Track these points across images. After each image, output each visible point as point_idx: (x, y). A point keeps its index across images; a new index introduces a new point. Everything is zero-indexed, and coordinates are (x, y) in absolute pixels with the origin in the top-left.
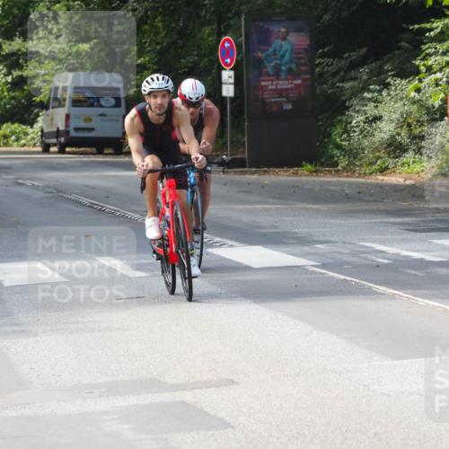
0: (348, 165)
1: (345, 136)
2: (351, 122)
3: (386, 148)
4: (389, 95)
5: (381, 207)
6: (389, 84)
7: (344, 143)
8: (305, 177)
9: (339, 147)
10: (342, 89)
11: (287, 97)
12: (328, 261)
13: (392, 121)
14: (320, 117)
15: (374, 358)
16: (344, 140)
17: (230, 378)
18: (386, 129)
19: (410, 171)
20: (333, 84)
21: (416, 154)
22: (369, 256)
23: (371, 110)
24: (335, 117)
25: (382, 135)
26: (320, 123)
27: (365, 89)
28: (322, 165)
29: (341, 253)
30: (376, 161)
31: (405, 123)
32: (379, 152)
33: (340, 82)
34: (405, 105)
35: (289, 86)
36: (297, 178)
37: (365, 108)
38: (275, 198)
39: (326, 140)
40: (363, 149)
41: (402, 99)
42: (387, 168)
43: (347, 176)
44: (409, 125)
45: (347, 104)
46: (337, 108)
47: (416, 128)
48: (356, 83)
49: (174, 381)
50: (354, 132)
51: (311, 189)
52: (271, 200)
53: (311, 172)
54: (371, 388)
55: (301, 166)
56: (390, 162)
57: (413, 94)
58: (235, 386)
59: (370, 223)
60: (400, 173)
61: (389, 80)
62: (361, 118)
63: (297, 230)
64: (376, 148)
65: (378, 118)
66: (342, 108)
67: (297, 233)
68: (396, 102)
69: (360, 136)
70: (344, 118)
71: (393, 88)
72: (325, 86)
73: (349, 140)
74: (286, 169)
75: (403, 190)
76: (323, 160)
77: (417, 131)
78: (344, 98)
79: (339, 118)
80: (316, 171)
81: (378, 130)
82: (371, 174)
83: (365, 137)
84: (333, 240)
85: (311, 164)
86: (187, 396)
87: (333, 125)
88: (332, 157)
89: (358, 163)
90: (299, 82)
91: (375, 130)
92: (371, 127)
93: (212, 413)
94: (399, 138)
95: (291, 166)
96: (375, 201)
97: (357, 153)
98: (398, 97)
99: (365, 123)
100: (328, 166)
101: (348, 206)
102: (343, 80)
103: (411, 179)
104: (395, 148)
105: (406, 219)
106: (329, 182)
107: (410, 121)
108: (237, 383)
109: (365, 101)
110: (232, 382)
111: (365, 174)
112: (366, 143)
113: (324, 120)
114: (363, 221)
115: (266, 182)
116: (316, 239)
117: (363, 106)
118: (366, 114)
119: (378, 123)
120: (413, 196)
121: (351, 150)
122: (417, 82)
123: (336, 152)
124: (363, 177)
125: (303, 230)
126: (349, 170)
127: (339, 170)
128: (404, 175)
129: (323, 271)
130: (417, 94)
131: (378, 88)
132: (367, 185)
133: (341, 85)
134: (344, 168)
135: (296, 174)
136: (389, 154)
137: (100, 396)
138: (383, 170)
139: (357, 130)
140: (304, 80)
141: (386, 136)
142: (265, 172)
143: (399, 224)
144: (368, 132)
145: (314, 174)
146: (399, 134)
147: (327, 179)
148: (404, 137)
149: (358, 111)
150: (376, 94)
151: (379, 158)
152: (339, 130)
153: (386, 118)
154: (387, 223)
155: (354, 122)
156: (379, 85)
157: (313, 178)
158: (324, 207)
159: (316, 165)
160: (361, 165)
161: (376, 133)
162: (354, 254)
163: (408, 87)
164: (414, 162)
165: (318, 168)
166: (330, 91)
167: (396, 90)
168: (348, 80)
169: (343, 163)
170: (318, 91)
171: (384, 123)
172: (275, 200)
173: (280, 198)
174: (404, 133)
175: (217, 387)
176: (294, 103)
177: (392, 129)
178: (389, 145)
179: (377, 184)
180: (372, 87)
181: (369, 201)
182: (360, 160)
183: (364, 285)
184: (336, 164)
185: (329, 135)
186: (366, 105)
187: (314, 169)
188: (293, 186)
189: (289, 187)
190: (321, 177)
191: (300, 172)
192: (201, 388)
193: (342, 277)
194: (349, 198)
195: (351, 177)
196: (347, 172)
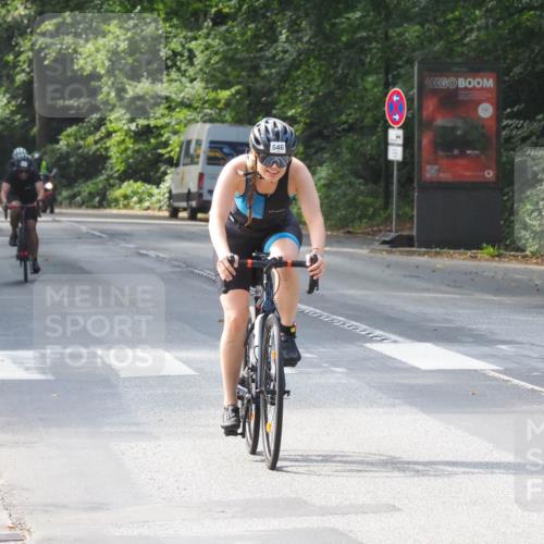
8: (484, 262)
12: (513, 366)
14: (506, 190)
17: (391, 502)
26: (505, 198)
28: (507, 248)
29: (530, 357)
36: (474, 263)
38: (448, 285)
39: (512, 218)
43: (537, 264)
49: (323, 503)
51: (493, 277)
52: (443, 288)
53: (493, 256)
55: (481, 249)
58: (397, 513)
63: (474, 327)
67: (473, 330)
72: (511, 153)
74: (462, 251)
76: (508, 242)
80: (499, 256)
84: (519, 340)
85: (493, 246)
86: (338, 523)
95: (468, 247)
100: (513, 250)
101: (538, 300)
106: (515, 270)
108: (400, 510)
110: (394, 508)
113: (510, 194)
115: (439, 266)
116: (499, 338)
125: (482, 327)
126: (539, 256)
127: (526, 256)
129: (506, 377)
134: (533, 254)
135: (474, 258)
142: (437, 254)
145: (497, 259)
147: (512, 266)
157: (494, 264)
158: (507, 300)
159: (499, 248)
165: (502, 251)
172: (451, 290)
173: (455, 287)
175: (375, 512)
184: (523, 249)
187: (496, 253)
188: (470, 273)
189: (466, 274)
190: (505, 262)
191: (479, 255)
192: (355, 513)
193: (530, 386)
194: (538, 290)
195: (541, 264)
196: (537, 258)
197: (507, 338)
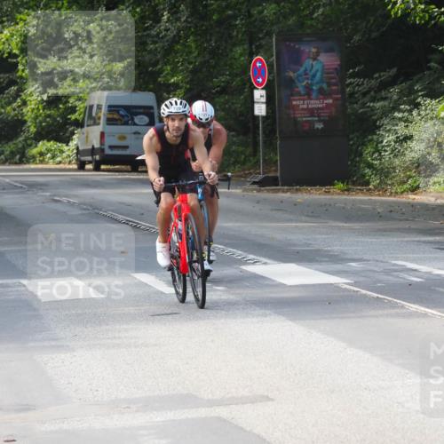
0: (379, 184)
1: (376, 155)
2: (382, 142)
3: (417, 167)
4: (420, 115)
5: (413, 226)
6: (419, 104)
7: (375, 162)
8: (336, 196)
9: (370, 166)
10: (373, 109)
11: (319, 117)
12: (361, 279)
13: (422, 141)
14: (351, 136)
15: (408, 376)
16: (375, 159)
17: (266, 394)
18: (416, 149)
19: (440, 189)
20: (364, 104)
22: (402, 275)
23: (401, 129)
24: (366, 137)
25: (413, 155)
26: (351, 143)
27: (396, 108)
28: (354, 183)
29: (374, 271)
30: (407, 181)
31: (435, 142)
32: (410, 171)
33: (371, 102)
34: (435, 124)
35: (321, 106)
36: (328, 197)
37: (397, 128)
38: (308, 216)
39: (358, 159)
40: (394, 168)
41: (432, 118)
42: (418, 187)
43: (379, 195)
44: (440, 145)
45: (378, 123)
46: (368, 127)
48: (386, 103)
49: (210, 396)
50: (385, 151)
51: (344, 208)
52: (303, 218)
53: (343, 191)
54: (406, 405)
55: (334, 185)
56: (421, 181)
57: (443, 114)
58: (270, 403)
59: (402, 241)
60: (431, 192)
61: (419, 100)
62: (392, 137)
63: (329, 248)
64: (408, 167)
65: (409, 138)
66: (373, 128)
67: (329, 251)
68: (426, 122)
69: (392, 156)
70: (375, 137)
71: (423, 108)
72: (355, 105)
73: (380, 160)
74: (318, 187)
75: (434, 209)
76: (355, 179)
78: (375, 117)
79: (370, 137)
80: (348, 190)
81: (409, 149)
82: (402, 193)
83: (396, 156)
84: (365, 258)
85: (343, 183)
86: (223, 412)
87: (364, 144)
88: (364, 176)
89: (389, 182)
90: (330, 101)
91: (406, 149)
92: (402, 146)
93: (248, 429)
94: (429, 158)
95: (323, 184)
96: (407, 220)
97: (388, 172)
98: (429, 116)
99: (395, 142)
100: (359, 185)
101: (380, 225)
102: (374, 100)
103: (442, 198)
104: (426, 168)
105: (437, 238)
106: (361, 201)
107: (440, 141)
108: (272, 400)
109: (395, 121)
110: (268, 399)
111: (396, 193)
112: (397, 162)
113: (355, 139)
114: (395, 239)
115: (299, 200)
116: (349, 257)
117: (394, 125)
118: (397, 133)
119: (409, 142)
121: (382, 169)
123: (367, 171)
124: (395, 196)
125: (335, 248)
126: (381, 189)
127: (370, 189)
128: (434, 194)
129: (356, 289)
131: (408, 107)
132: (399, 204)
133: (372, 104)
134: (375, 187)
135: (328, 192)
136: (419, 173)
137: (137, 411)
138: (414, 190)
139: (388, 149)
140: (335, 100)
141: (417, 156)
142: (297, 190)
143: (431, 242)
144: (399, 152)
145: (346, 193)
146: (429, 154)
147: (359, 197)
148: (434, 157)
149: (389, 131)
150: (406, 114)
151: (410, 177)
152: (370, 149)
153: (416, 137)
154: (419, 241)
155: (385, 141)
156: (409, 105)
157: (345, 197)
158: (356, 226)
159: (348, 184)
160: (392, 184)
161: (407, 152)
162: (387, 272)
163: (437, 107)
165: (350, 186)
166: (360, 111)
167: (426, 110)
168: (378, 101)
169: (375, 182)
170: (349, 111)
171: (415, 142)
172: (307, 219)
173: (313, 217)
174: (434, 152)
175: (253, 403)
176: (324, 122)
177: (422, 148)
178: (420, 165)
179: (409, 203)
180: (402, 107)
181: (401, 220)
182: (391, 179)
183: (397, 303)
184: (368, 183)
185: (361, 154)
186: (397, 125)
187: (346, 188)
188: (325, 205)
189: (321, 206)
190: (353, 195)
191: (332, 190)
192: (237, 404)
193: (375, 295)
194: (380, 216)
195: (383, 196)
196: (379, 191)
197: (356, 257)
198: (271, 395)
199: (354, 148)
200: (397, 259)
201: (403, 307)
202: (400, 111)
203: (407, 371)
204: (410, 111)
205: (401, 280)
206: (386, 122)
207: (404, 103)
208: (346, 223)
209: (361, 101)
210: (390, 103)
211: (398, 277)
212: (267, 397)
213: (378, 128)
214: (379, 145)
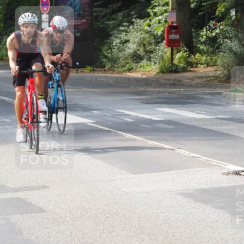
0: (111, 67)
1: (109, 51)
2: (112, 43)
3: (132, 58)
4: (133, 28)
5: (129, 90)
6: (133, 22)
7: (109, 55)
9: (106, 57)
10: (108, 25)
11: (78, 29)
12: (99, 120)
13: (135, 43)
14: (96, 40)
15: (124, 173)
16: (109, 53)
17: (45, 185)
18: (131, 47)
19: (144, 70)
20: (103, 23)
21: (148, 61)
22: (122, 118)
23: (123, 36)
24: (104, 41)
25: (130, 50)
26: (96, 44)
27: (120, 25)
28: (97, 67)
29: (107, 116)
30: (126, 65)
31: (142, 44)
32: (128, 59)
34: (142, 34)
35: (79, 23)
36: (82, 74)
37: (120, 36)
38: (70, 85)
39: (99, 53)
40: (119, 58)
41: (140, 30)
42: (132, 69)
43: (110, 73)
44: (144, 45)
45: (111, 33)
46: (105, 35)
47: (148, 47)
48: (115, 22)
49: (14, 186)
50: (114, 49)
51: (91, 80)
52: (68, 87)
53: (91, 71)
54: (122, 190)
55: (85, 68)
56: (134, 66)
57: (146, 28)
58: (47, 189)
59: (122, 99)
60: (139, 72)
61: (133, 20)
62: (118, 41)
63: (82, 103)
64: (126, 58)
65: (127, 41)
66: (108, 36)
67: (82, 105)
68: (137, 32)
69: (118, 51)
70: (109, 41)
71: (136, 24)
72: (98, 23)
73: (111, 53)
74: (77, 69)
75: (140, 81)
76: (97, 64)
77: (148, 48)
78: (109, 30)
79: (106, 41)
80: (93, 70)
81: (127, 48)
82: (123, 72)
83: (120, 51)
84: (102, 108)
85: (91, 66)
86: (20, 195)
87: (103, 45)
88: (102, 62)
89: (116, 66)
90: (84, 21)
91: (126, 47)
92: (123, 45)
93: (34, 204)
94: (139, 52)
95: (79, 67)
96: (126, 87)
97: (116, 61)
98: (139, 29)
99: (120, 44)
100: (100, 68)
101: (110, 90)
102: (108, 20)
103: (145, 75)
104: (136, 58)
105: (142, 97)
106: (101, 77)
107: (145, 43)
109: (120, 32)
110: (46, 187)
111: (120, 72)
112: (121, 55)
113: (98, 42)
114: (119, 98)
116: (92, 108)
117: (119, 34)
118: (121, 39)
119: (127, 44)
120: (146, 84)
121: (112, 59)
122: (148, 21)
123: (104, 60)
124: (119, 74)
125: (86, 103)
126: (112, 70)
127: (106, 70)
128: (141, 72)
129: (96, 126)
130: (148, 28)
131: (127, 24)
132: (121, 78)
133: (107, 22)
134: (109, 69)
135: (82, 72)
136: (133, 61)
138: (130, 70)
139: (116, 47)
140: (87, 20)
141: (132, 51)
143: (138, 99)
144: (122, 49)
145: (92, 72)
146: (138, 50)
147: (99, 75)
148: (141, 52)
149: (116, 37)
150: (126, 28)
151: (128, 63)
152: (106, 48)
153: (132, 41)
154: (131, 99)
155: (114, 43)
156: (128, 23)
157: (91, 74)
158: (97, 90)
159: (93, 67)
160: (118, 67)
161: (126, 49)
162: (113, 116)
163: (143, 24)
164: (147, 65)
165: (95, 69)
166: (101, 26)
167: (137, 25)
168: (111, 20)
169: (108, 66)
170: (95, 26)
171: (130, 44)
173: (73, 85)
174: (141, 49)
175: (37, 190)
176: (81, 33)
177: (135, 47)
178: (133, 56)
179: (127, 78)
180: (124, 24)
181: (122, 87)
182: (117, 64)
183: (119, 133)
184: (104, 67)
185: (101, 51)
186: (121, 34)
187: (92, 69)
188: (81, 79)
189: (78, 79)
190: (96, 73)
191: (84, 71)
192: (28, 190)
193: (107, 129)
194: (111, 85)
195: (112, 73)
196: (110, 71)
197: (97, 108)
198: (47, 185)
199: (97, 46)
200: (120, 109)
201: (122, 135)
202: (123, 26)
203: (123, 171)
204: (128, 26)
205: (122, 120)
206: (115, 33)
207: (125, 22)
208: (92, 89)
209: (101, 21)
210: (117, 22)
211: (119, 119)
212: (46, 186)
213: (111, 36)
214: (111, 45)
